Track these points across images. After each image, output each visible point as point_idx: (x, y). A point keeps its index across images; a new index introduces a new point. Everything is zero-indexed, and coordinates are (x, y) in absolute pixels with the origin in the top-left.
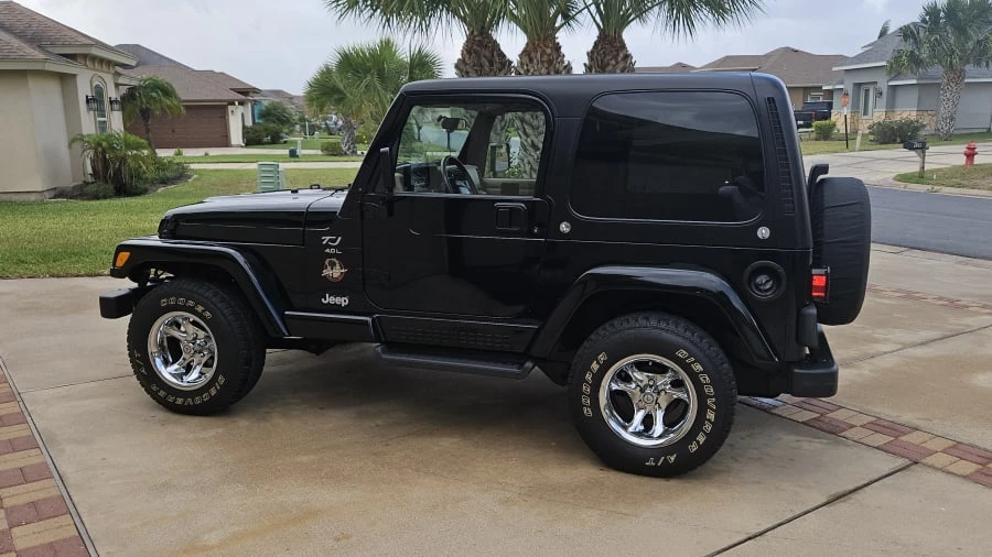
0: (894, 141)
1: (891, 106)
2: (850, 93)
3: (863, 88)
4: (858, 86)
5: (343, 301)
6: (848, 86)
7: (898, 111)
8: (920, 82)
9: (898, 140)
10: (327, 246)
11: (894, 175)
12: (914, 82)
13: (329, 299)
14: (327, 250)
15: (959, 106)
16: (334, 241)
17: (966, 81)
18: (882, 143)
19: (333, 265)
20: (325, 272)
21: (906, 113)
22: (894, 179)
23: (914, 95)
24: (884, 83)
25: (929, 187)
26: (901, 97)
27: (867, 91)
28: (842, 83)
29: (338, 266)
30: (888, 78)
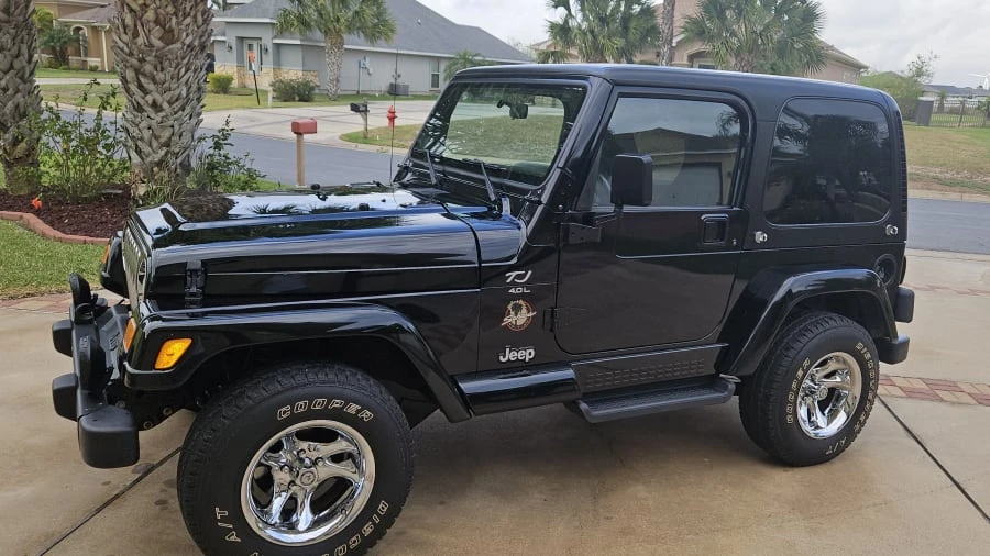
0: (294, 100)
1: (278, 64)
2: (234, 47)
3: (246, 42)
4: (241, 39)
5: (527, 354)
6: (231, 38)
7: (285, 69)
8: (306, 43)
9: (297, 98)
10: (514, 284)
11: (340, 134)
12: (299, 42)
13: (510, 356)
14: (512, 291)
15: (342, 70)
16: (524, 276)
17: (345, 46)
18: (286, 101)
19: (517, 309)
20: (507, 320)
21: (293, 73)
22: (341, 138)
23: (298, 56)
24: (268, 39)
25: (379, 148)
26: (287, 55)
27: (250, 47)
28: (224, 35)
29: (524, 310)
30: (271, 36)
